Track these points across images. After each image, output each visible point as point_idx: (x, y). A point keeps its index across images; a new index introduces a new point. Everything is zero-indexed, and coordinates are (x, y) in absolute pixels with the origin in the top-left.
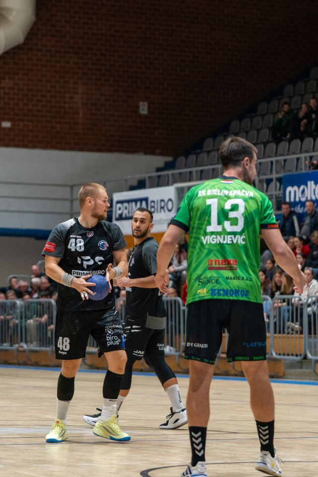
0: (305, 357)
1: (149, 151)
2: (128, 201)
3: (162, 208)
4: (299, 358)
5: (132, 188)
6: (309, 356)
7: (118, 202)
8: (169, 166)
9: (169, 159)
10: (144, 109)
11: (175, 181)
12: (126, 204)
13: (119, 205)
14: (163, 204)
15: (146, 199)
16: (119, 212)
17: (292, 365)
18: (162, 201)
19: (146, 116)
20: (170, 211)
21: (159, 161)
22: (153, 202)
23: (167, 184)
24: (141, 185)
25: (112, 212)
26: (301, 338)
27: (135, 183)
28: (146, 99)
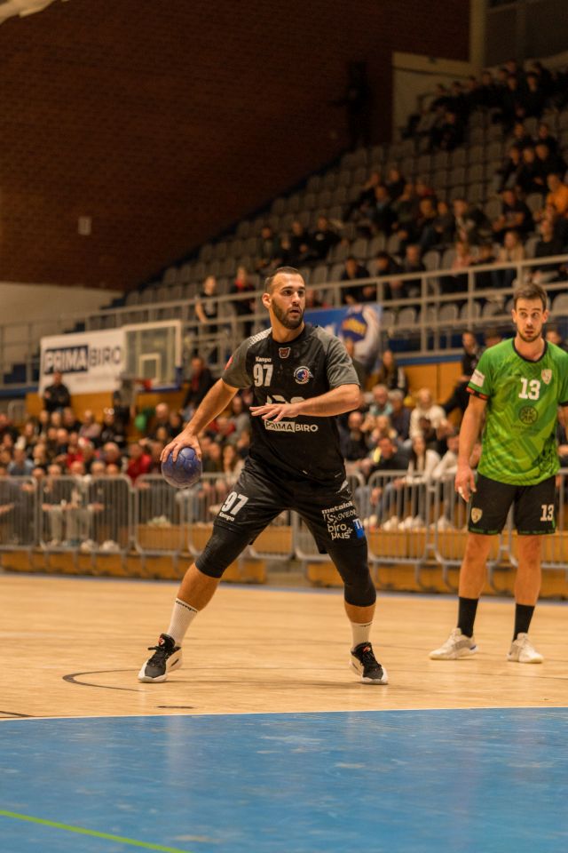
0: (294, 557)
1: (92, 283)
2: (63, 350)
3: (107, 359)
4: (285, 558)
5: (67, 332)
6: (300, 555)
7: (49, 350)
8: (117, 303)
9: (118, 295)
10: (85, 227)
11: (125, 322)
12: (58, 354)
13: (50, 355)
14: (107, 353)
15: (86, 347)
16: (49, 364)
17: (276, 568)
18: (108, 349)
19: (87, 238)
20: (117, 362)
21: (104, 296)
22: (95, 351)
23: (114, 326)
24: (80, 328)
25: (39, 364)
26: (289, 532)
27: (71, 325)
28: (87, 214)
